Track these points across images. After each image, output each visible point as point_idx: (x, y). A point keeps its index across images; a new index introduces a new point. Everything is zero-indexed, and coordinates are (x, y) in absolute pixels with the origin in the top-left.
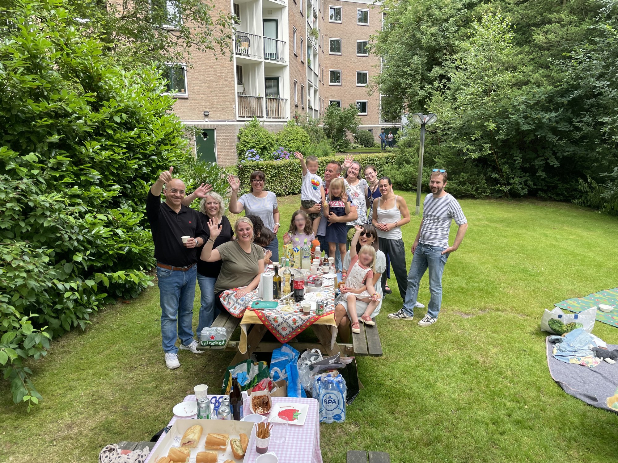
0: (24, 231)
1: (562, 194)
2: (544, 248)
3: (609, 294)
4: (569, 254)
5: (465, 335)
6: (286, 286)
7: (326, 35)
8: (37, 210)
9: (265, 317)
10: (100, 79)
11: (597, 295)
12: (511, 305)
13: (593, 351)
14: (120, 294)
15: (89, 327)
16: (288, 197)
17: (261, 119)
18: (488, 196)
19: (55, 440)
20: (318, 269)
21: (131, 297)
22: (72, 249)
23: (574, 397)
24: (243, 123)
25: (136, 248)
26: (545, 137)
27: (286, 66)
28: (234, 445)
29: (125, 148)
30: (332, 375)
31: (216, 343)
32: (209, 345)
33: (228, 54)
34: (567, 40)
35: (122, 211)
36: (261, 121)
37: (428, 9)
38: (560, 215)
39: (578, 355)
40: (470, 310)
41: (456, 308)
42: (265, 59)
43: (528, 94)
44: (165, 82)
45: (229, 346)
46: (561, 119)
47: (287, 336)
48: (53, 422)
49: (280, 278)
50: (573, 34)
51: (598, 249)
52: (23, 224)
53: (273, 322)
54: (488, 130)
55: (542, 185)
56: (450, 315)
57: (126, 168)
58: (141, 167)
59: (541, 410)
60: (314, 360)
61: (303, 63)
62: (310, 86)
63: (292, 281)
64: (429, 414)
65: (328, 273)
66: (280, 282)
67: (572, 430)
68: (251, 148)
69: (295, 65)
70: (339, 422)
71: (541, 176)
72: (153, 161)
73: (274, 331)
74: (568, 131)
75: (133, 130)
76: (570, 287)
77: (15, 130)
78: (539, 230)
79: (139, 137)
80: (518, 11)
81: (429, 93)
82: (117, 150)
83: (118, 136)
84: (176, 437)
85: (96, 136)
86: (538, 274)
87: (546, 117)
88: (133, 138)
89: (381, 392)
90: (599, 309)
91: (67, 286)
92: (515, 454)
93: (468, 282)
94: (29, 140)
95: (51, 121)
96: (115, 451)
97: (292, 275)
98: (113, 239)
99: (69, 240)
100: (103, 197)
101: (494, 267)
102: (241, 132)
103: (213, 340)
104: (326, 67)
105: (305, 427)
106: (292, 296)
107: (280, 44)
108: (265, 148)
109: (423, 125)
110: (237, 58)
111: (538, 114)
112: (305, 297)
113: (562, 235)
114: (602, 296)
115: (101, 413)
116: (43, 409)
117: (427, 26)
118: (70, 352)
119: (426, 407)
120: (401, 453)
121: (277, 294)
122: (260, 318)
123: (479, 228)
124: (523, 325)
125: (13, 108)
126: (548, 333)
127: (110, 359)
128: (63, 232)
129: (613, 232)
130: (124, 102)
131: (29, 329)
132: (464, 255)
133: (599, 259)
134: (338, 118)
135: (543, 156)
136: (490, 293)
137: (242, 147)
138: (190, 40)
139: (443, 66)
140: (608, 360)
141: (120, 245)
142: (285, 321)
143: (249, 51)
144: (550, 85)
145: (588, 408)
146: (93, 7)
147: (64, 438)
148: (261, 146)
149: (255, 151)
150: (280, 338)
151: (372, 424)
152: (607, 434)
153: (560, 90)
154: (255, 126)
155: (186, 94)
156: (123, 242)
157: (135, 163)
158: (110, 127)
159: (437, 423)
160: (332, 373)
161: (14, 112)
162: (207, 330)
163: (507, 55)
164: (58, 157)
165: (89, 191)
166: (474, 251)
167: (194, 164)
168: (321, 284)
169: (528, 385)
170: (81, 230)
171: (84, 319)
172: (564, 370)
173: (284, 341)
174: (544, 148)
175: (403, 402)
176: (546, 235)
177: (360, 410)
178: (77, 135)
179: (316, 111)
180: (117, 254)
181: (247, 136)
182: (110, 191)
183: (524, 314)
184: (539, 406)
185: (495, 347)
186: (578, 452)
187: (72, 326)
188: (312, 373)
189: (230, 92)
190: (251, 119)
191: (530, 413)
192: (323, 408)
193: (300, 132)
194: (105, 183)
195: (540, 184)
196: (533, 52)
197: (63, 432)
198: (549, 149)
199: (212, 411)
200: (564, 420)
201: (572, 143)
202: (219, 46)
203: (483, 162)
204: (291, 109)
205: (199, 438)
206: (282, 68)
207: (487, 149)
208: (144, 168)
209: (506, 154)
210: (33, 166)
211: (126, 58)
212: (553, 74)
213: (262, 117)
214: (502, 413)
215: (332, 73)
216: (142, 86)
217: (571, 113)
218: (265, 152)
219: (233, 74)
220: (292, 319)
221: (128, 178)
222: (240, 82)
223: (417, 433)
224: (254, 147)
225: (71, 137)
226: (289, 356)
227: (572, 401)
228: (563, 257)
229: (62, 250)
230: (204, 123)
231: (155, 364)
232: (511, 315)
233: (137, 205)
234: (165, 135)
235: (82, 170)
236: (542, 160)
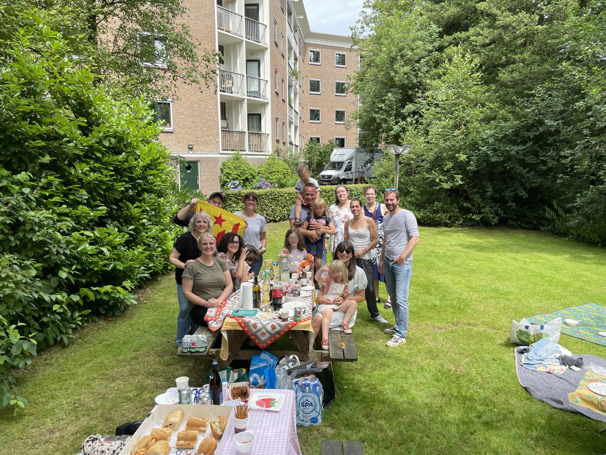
0: (13, 245)
1: (530, 223)
2: (514, 270)
3: (575, 311)
4: (538, 276)
5: (438, 347)
6: (265, 297)
7: (306, 76)
8: (26, 225)
9: (245, 324)
10: (91, 105)
11: (563, 312)
12: (482, 320)
13: (559, 359)
14: (103, 312)
15: (72, 342)
16: (269, 224)
17: (243, 153)
18: (461, 224)
19: (37, 443)
20: (296, 283)
21: (114, 315)
22: (59, 262)
23: (541, 401)
24: (226, 156)
25: (120, 266)
26: (513, 168)
27: (268, 103)
28: (214, 425)
29: (112, 171)
30: (309, 379)
31: (197, 349)
32: (190, 352)
33: (212, 88)
34: (530, 79)
35: (108, 231)
36: (244, 155)
37: (400, 50)
38: (530, 241)
39: (544, 363)
40: (442, 325)
41: (429, 323)
42: (247, 96)
43: (495, 128)
44: (152, 113)
45: (209, 354)
46: (528, 152)
47: (265, 341)
48: (36, 427)
49: (259, 287)
50: (536, 73)
51: (566, 271)
52: (12, 238)
53: (253, 328)
54: (459, 161)
55: (512, 215)
56: (424, 330)
57: (113, 190)
58: (127, 190)
59: (510, 413)
60: (292, 365)
61: (284, 101)
62: (291, 123)
63: (271, 291)
64: (402, 417)
65: (306, 286)
66: (259, 292)
67: (539, 430)
68: (233, 180)
69: (277, 102)
70: (315, 425)
71: (511, 206)
72: (139, 184)
73: (253, 337)
74: (535, 164)
75: (121, 154)
76: (538, 305)
77: (8, 151)
78: (510, 255)
79: (127, 161)
80: (484, 53)
81: (404, 128)
82: (104, 172)
83: (106, 159)
84: (158, 421)
85: (85, 158)
86: (508, 293)
87: (514, 149)
88: (120, 162)
89: (358, 398)
90: (566, 323)
91: (54, 297)
92: (484, 451)
93: (441, 300)
94: (21, 160)
95: (43, 143)
96: (98, 441)
97: (271, 285)
98: (98, 256)
99: (57, 255)
100: (90, 216)
101: (466, 286)
102: (224, 165)
103: (194, 346)
104: (306, 105)
105: (282, 413)
106: (271, 304)
107: (262, 83)
108: (247, 180)
109: (398, 156)
110: (220, 95)
111: (506, 147)
112: (283, 306)
113: (531, 259)
114: (568, 312)
115: (82, 419)
116: (25, 415)
117: (400, 66)
118: (52, 365)
119: (400, 411)
120: (375, 451)
121: (256, 304)
122: (240, 324)
123: (452, 253)
124: (493, 338)
125: (7, 129)
126: (517, 345)
127: (92, 370)
128: (51, 247)
129: (579, 257)
130: (112, 128)
131: (16, 337)
132: (438, 276)
133: (566, 280)
134: (318, 153)
135: (512, 187)
136: (462, 309)
137: (225, 178)
138: (177, 74)
139: (416, 103)
140: (573, 367)
141: (105, 262)
142: (264, 327)
143: (233, 89)
144: (516, 120)
145: (554, 410)
146: (86, 42)
147: (46, 442)
148: (244, 178)
149: (237, 182)
150: (258, 343)
151: (348, 426)
152: (573, 433)
153: (525, 125)
154: (237, 159)
155: (172, 128)
156: (108, 259)
157: (122, 185)
158: (99, 151)
159: (410, 425)
160: (309, 377)
161: (8, 133)
162: (188, 337)
163: (475, 93)
164: (49, 177)
165: (78, 210)
166: (447, 273)
167: (178, 191)
168: (299, 294)
169: (498, 391)
170: (68, 246)
171: (67, 333)
172: (532, 377)
173: (263, 346)
174: (512, 179)
175: (378, 407)
176: (516, 259)
177: (336, 414)
178: (67, 156)
179: (296, 146)
180: (102, 271)
181: (230, 168)
182: (97, 211)
183: (494, 328)
184: (507, 409)
185: (467, 357)
186: (545, 449)
187: (55, 340)
188: (290, 377)
189: (214, 127)
190: (234, 152)
191: (499, 415)
192: (300, 411)
193: (281, 165)
194: (93, 203)
195: (510, 213)
196: (499, 90)
197: (45, 436)
198: (517, 180)
199: (193, 400)
200: (532, 421)
201: (539, 175)
202: (204, 80)
203: (454, 192)
204: (273, 143)
205: (181, 421)
206: (265, 105)
207: (459, 180)
208: (130, 191)
209: (477, 184)
210: (24, 184)
211: (116, 90)
212: (518, 110)
213: (245, 151)
214: (473, 415)
215: (312, 111)
216: (130, 115)
217: (537, 147)
218: (247, 183)
219: (217, 110)
220: (270, 324)
221: (115, 199)
222: (224, 117)
223: (391, 434)
224: (236, 179)
225: (61, 159)
226: (267, 362)
227: (539, 405)
228: (532, 279)
229: (49, 265)
230: (189, 155)
231: (136, 375)
232: (482, 329)
233: (122, 226)
234: (151, 160)
235: (70, 190)
236: (512, 191)
